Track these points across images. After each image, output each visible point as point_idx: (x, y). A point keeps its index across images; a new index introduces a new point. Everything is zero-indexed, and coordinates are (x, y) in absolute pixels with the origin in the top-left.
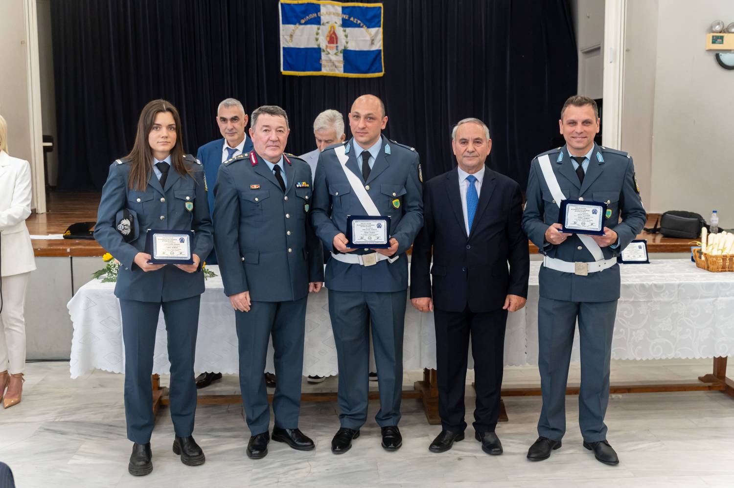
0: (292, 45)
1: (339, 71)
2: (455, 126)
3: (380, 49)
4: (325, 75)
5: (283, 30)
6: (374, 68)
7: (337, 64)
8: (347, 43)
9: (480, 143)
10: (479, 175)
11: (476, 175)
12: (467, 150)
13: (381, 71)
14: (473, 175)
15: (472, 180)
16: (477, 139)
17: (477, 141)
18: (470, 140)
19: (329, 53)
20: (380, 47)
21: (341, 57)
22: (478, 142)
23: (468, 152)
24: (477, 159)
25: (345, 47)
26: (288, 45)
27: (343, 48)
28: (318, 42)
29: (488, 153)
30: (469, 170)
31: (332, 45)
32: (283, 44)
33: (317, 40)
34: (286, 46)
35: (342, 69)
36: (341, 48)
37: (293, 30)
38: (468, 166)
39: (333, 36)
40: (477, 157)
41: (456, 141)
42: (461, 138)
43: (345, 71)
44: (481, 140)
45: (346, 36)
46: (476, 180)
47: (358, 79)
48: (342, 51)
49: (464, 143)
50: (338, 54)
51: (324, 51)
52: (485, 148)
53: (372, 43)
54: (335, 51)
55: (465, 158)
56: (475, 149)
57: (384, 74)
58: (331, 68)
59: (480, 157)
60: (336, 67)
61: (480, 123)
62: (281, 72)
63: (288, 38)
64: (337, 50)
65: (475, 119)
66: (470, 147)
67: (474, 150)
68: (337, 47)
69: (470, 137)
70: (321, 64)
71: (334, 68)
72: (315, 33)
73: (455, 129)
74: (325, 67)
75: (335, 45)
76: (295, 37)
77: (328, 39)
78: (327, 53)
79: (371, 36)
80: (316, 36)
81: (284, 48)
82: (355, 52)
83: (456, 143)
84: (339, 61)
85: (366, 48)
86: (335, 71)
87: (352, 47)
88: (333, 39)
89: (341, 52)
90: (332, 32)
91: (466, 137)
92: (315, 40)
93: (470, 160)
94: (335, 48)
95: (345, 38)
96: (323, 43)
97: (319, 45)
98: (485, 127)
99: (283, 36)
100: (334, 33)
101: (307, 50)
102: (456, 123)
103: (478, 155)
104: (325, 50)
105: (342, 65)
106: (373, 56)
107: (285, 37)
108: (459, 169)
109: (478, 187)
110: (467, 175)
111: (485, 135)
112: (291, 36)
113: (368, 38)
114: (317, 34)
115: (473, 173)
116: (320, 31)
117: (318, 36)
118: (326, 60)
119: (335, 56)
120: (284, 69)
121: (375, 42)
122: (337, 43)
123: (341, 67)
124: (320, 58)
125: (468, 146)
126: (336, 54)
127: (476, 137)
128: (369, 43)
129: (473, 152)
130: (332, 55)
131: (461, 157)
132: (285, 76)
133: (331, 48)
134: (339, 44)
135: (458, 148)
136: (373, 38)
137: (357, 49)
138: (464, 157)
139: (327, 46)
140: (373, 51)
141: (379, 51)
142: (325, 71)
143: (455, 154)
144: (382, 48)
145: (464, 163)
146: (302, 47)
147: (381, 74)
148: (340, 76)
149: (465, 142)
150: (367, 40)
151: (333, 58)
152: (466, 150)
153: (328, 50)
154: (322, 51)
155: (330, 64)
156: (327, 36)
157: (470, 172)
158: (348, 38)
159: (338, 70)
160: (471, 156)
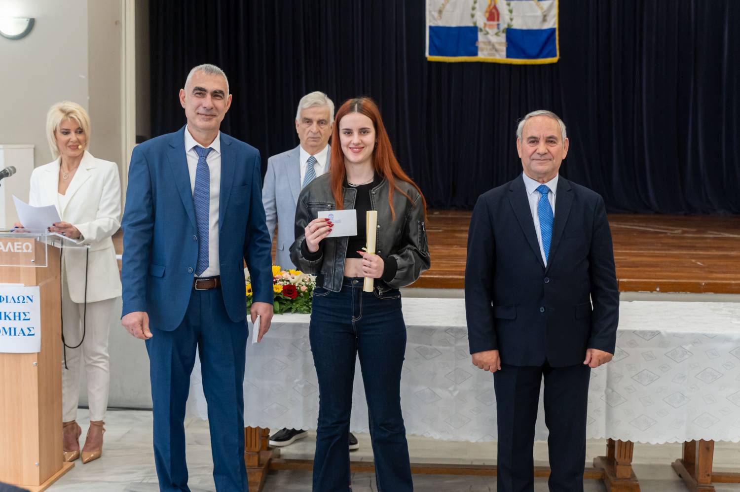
0: (441, 23)
1: (501, 57)
2: (521, 120)
3: (554, 27)
4: (482, 61)
5: (430, 5)
6: (546, 52)
7: (497, 46)
8: (511, 19)
9: (555, 143)
10: (553, 185)
11: (548, 184)
12: (537, 151)
13: (555, 56)
14: (545, 184)
15: (543, 191)
16: (550, 137)
17: (550, 140)
18: (542, 138)
19: (487, 33)
20: (554, 24)
21: (503, 38)
22: (551, 142)
23: (539, 154)
24: (550, 162)
25: (509, 25)
26: (436, 22)
27: (506, 26)
28: (474, 19)
29: (564, 156)
30: (539, 178)
31: (491, 23)
32: (430, 22)
33: (473, 16)
34: (433, 25)
35: (504, 54)
36: (504, 26)
37: (443, 5)
38: (538, 173)
39: (494, 11)
40: (550, 160)
41: (522, 139)
42: (529, 135)
43: (508, 56)
44: (556, 138)
45: (511, 11)
46: (550, 190)
47: (525, 66)
48: (505, 31)
49: (533, 142)
50: (499, 34)
51: (481, 30)
52: (561, 149)
53: (544, 19)
54: (495, 30)
55: (534, 162)
56: (549, 151)
57: (559, 60)
58: (491, 52)
59: (554, 161)
60: (496, 50)
61: (554, 117)
62: (426, 58)
63: (436, 14)
64: (498, 28)
65: (548, 112)
66: (542, 147)
67: (547, 151)
68: (498, 25)
69: (542, 134)
70: (477, 48)
71: (494, 52)
72: (470, 7)
73: (521, 124)
74: (482, 50)
75: (495, 23)
76: (444, 13)
77: (487, 15)
78: (485, 32)
79: (543, 11)
80: (471, 11)
81: (431, 27)
82: (522, 31)
83: (522, 142)
84: (500, 44)
85: (536, 27)
86: (494, 55)
87: (517, 25)
88: (493, 15)
89: (503, 32)
90: (492, 7)
91: (536, 134)
92: (470, 16)
93: (541, 164)
94: (496, 26)
95: (509, 14)
96: (481, 20)
97: (475, 23)
98: (560, 122)
99: (430, 12)
100: (495, 8)
101: (459, 29)
102: (521, 117)
103: (552, 157)
104: (483, 29)
105: (504, 49)
106: (544, 37)
107: (433, 13)
108: (525, 176)
109: (552, 199)
110: (538, 185)
111: (561, 133)
112: (440, 12)
113: (539, 13)
114: (474, 9)
115: (544, 182)
116: (477, 6)
117: (474, 12)
118: (484, 43)
119: (495, 36)
120: (430, 54)
121: (548, 18)
122: (498, 20)
123: (503, 51)
124: (476, 39)
125: (538, 146)
126: (497, 34)
127: (549, 134)
128: (541, 19)
129: (545, 154)
130: (492, 36)
131: (529, 160)
132: (431, 63)
133: (491, 26)
134: (501, 22)
135: (524, 149)
136: (545, 14)
137: (524, 28)
138: (533, 160)
139: (485, 25)
140: (545, 30)
141: (553, 31)
142: (483, 55)
143: (520, 156)
144: (556, 26)
145: (533, 169)
146: (454, 25)
147: (555, 60)
148: (502, 62)
149: (534, 140)
150: (536, 17)
151: (493, 39)
152: (535, 151)
153: (487, 29)
154: (479, 30)
155: (489, 47)
156: (486, 12)
157: (540, 180)
158: (514, 14)
159: (500, 55)
160: (543, 158)
